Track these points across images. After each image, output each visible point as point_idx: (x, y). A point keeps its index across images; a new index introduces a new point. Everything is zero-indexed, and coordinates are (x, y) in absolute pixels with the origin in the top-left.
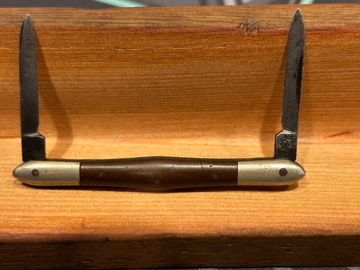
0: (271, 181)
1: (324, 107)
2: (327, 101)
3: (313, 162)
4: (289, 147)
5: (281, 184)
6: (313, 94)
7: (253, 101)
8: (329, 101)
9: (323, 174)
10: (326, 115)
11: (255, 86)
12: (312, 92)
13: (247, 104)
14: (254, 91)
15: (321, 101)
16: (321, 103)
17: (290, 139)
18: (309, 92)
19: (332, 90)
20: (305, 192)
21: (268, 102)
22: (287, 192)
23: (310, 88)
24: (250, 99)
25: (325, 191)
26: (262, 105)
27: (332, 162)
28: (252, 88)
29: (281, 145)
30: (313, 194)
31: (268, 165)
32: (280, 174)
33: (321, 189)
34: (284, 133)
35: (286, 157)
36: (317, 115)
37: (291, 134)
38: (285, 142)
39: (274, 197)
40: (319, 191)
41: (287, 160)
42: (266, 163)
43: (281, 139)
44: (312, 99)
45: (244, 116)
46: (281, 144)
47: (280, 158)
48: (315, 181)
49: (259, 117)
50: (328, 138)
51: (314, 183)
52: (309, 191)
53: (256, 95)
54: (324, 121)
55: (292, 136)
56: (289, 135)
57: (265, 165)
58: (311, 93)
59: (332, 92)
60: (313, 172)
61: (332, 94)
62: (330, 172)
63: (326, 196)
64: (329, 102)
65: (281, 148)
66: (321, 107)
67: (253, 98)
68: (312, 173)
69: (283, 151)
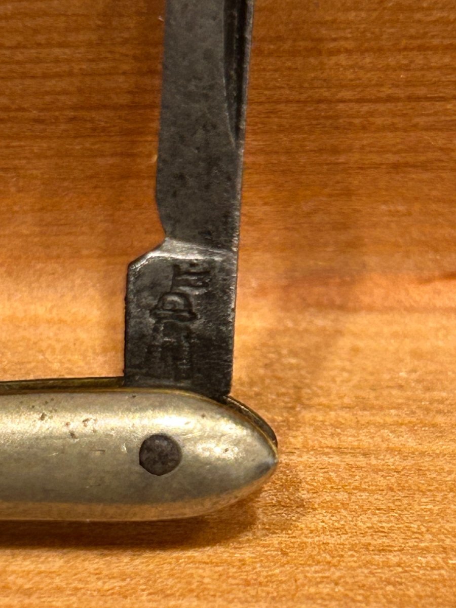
0: (99, 500)
1: (405, 131)
2: (418, 99)
3: (346, 400)
4: (196, 325)
5: (151, 513)
6: (342, 59)
7: (47, 93)
8: (427, 99)
9: (392, 461)
10: (424, 166)
11: (46, 14)
12: (338, 52)
13: (21, 109)
14: (41, 38)
15: (389, 99)
16: (390, 106)
17: (198, 287)
18: (320, 53)
19: (436, 42)
20: (285, 554)
21: (124, 99)
22: (190, 553)
23: (324, 32)
24: (28, 82)
25: (382, 550)
26: (93, 114)
27: (442, 401)
28: (29, 23)
29: (153, 314)
30: (318, 563)
31: (85, 416)
32: (141, 463)
33: (368, 539)
34: (166, 255)
35: (178, 378)
36: (377, 166)
37: (200, 257)
38: (173, 302)
39: (123, 576)
40: (353, 547)
41: (186, 389)
42: (75, 409)
43: (153, 286)
44: (343, 86)
45: (15, 168)
46: (153, 311)
47: (151, 382)
48: (343, 496)
49: (91, 177)
50: (439, 285)
51: (332, 508)
52: (302, 546)
53: (57, 61)
54: (416, 199)
55: (206, 273)
56: (192, 264)
57: (68, 417)
58: (331, 53)
59: (435, 49)
60: (339, 451)
61: (435, 60)
62: (423, 454)
63: (386, 574)
64: (427, 104)
65: (156, 330)
66: (393, 128)
67: (45, 76)
68: (336, 459)
69: (164, 346)
